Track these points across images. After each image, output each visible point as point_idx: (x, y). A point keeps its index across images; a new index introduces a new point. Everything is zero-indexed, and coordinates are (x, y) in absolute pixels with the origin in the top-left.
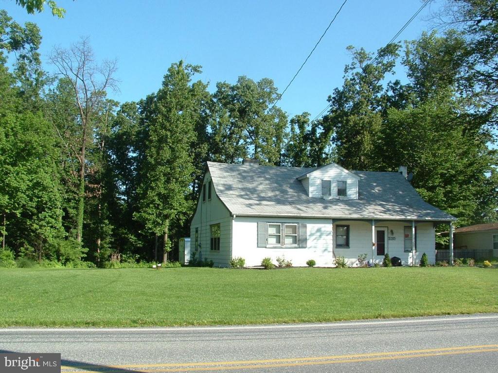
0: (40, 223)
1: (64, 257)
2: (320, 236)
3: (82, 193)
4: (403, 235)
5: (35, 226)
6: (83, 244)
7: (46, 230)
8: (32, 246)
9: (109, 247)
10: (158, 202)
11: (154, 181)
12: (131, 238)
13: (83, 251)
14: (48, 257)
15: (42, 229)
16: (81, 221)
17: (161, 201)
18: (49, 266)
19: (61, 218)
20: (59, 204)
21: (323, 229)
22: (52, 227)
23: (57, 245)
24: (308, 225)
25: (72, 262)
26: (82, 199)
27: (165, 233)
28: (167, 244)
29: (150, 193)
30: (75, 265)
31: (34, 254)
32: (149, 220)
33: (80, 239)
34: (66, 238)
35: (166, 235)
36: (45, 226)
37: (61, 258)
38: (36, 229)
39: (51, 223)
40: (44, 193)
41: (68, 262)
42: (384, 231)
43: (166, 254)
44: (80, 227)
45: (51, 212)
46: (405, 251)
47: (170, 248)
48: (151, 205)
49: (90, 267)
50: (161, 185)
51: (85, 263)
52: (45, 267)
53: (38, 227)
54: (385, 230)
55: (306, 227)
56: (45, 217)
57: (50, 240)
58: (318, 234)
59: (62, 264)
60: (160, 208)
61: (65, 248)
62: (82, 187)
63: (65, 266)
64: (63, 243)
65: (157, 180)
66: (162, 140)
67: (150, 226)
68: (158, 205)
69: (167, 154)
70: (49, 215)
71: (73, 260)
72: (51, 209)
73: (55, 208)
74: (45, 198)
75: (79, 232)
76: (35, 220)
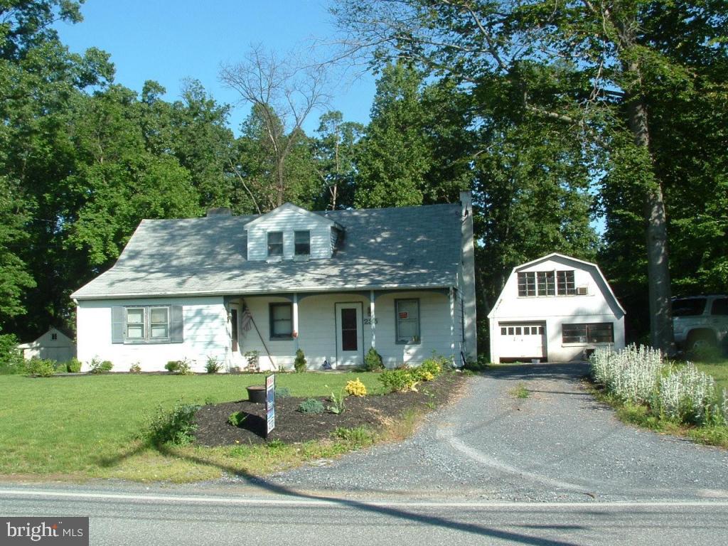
2: (201, 323)
4: (393, 315)
21: (205, 312)
24: (185, 308)
42: (355, 310)
46: (398, 342)
54: (358, 307)
55: (181, 309)
58: (198, 319)
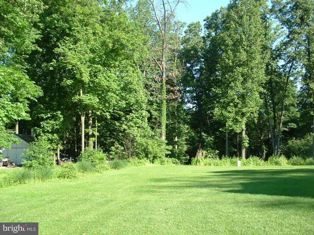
0: (129, 124)
1: (152, 155)
3: (164, 96)
5: (124, 127)
6: (166, 142)
7: (134, 130)
8: (122, 144)
9: (185, 144)
10: (238, 101)
11: (232, 81)
12: (204, 136)
13: (167, 148)
14: (138, 155)
15: (130, 129)
16: (164, 121)
17: (240, 100)
18: (140, 164)
19: (146, 119)
20: (144, 106)
22: (139, 127)
23: (145, 144)
25: (159, 159)
26: (165, 102)
27: (243, 130)
28: (245, 140)
29: (231, 93)
30: (162, 162)
31: (124, 153)
32: (229, 118)
33: (164, 138)
34: (152, 137)
35: (244, 132)
36: (133, 127)
37: (149, 156)
38: (125, 130)
39: (138, 124)
40: (131, 95)
41: (156, 160)
43: (244, 150)
44: (164, 127)
45: (138, 113)
47: (248, 144)
48: (232, 104)
49: (174, 163)
50: (239, 84)
51: (170, 160)
52: (137, 166)
53: (126, 127)
56: (133, 118)
57: (139, 139)
59: (150, 161)
60: (239, 106)
61: (152, 146)
62: (164, 90)
63: (153, 163)
64: (150, 142)
65: (235, 80)
66: (237, 44)
67: (231, 124)
68: (238, 103)
69: (243, 56)
70: (136, 117)
71: (160, 157)
72: (137, 111)
73: (142, 110)
74: (133, 101)
75: (163, 131)
76: (124, 121)
